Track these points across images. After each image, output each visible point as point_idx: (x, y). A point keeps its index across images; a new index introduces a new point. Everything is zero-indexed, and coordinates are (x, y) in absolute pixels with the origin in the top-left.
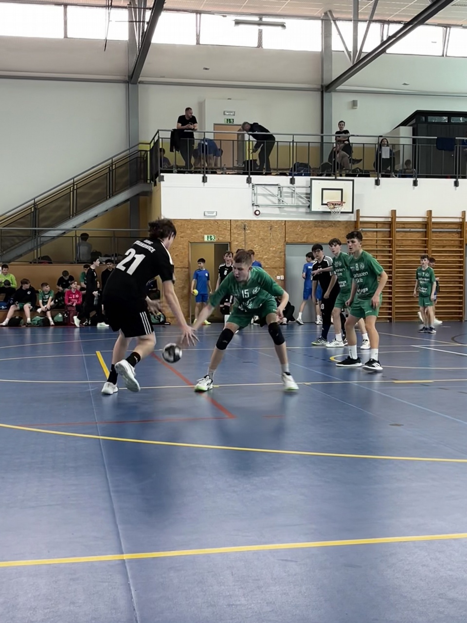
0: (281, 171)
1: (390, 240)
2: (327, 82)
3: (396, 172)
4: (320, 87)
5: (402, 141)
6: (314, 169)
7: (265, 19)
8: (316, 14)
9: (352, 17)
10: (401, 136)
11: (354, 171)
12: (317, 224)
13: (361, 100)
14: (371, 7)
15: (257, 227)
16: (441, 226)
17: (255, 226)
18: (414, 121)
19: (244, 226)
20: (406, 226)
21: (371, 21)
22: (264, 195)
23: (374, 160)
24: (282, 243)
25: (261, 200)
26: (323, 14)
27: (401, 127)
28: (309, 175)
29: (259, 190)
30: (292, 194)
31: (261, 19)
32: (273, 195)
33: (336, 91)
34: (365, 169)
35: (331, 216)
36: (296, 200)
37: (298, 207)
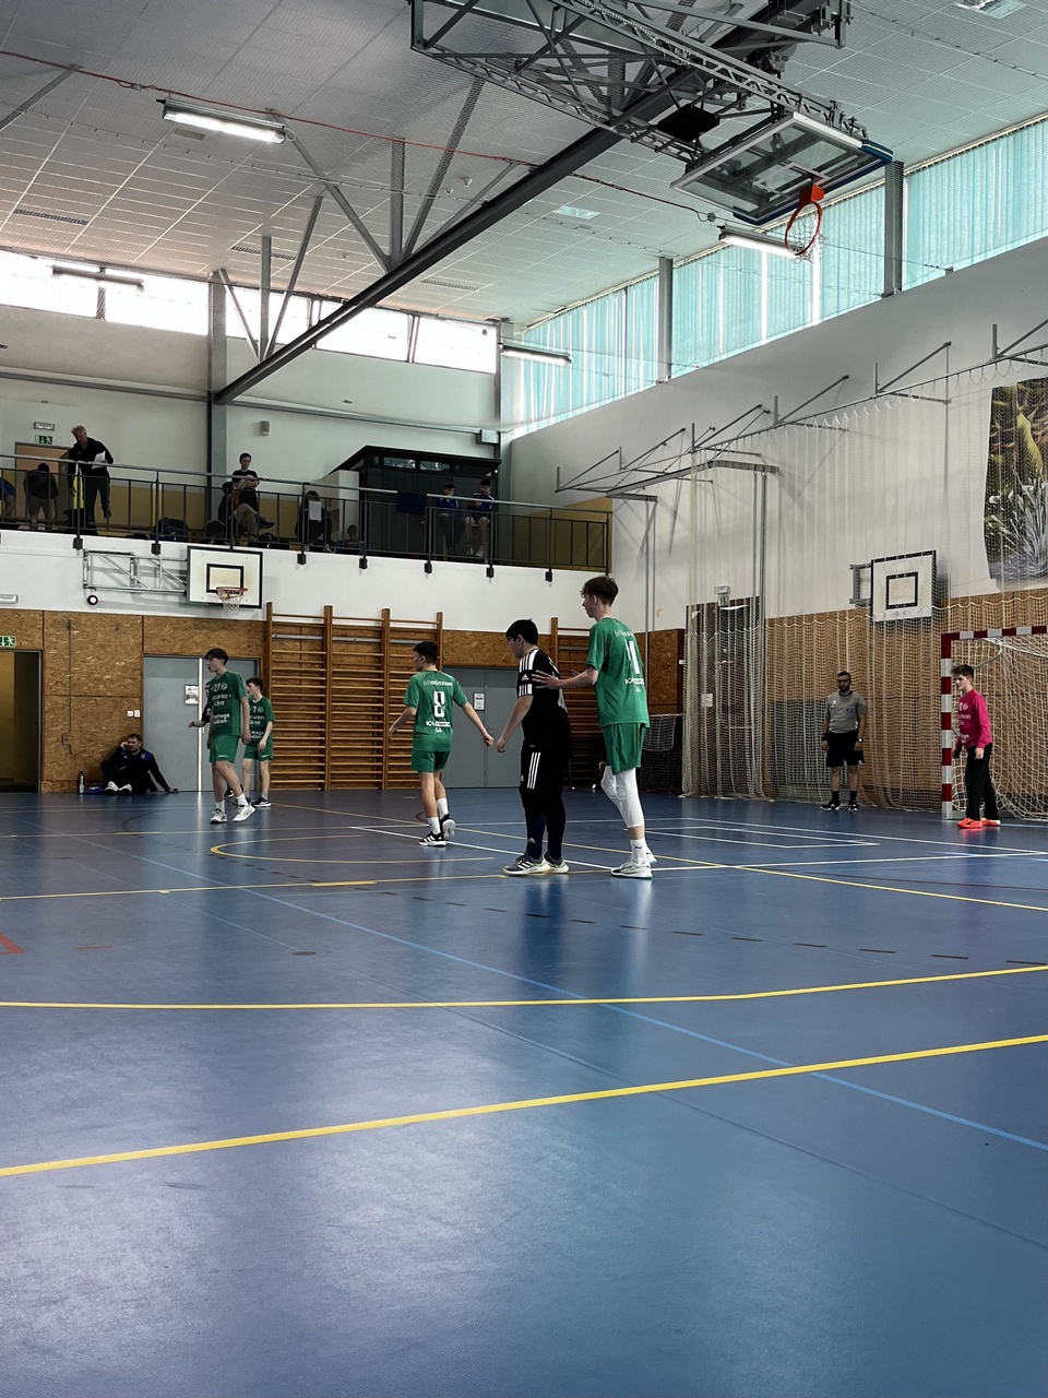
0: (136, 531)
1: (322, 655)
2: (217, 387)
3: (332, 544)
4: (205, 394)
5: (343, 494)
6: (194, 532)
7: (109, 272)
8: (200, 272)
9: (258, 282)
10: (341, 485)
11: (263, 538)
12: (198, 623)
13: (276, 422)
14: (292, 270)
15: (92, 625)
16: (404, 635)
17: (89, 623)
18: (361, 463)
19: (68, 621)
20: (348, 633)
21: (290, 293)
22: (103, 570)
23: (295, 521)
24: (137, 655)
25: (99, 579)
26: (211, 274)
27: (340, 471)
28: (185, 540)
29: (97, 561)
30: (156, 571)
31: (102, 269)
32: (120, 571)
33: (233, 404)
34: (281, 536)
35: (223, 612)
36: (162, 581)
37: (165, 593)
